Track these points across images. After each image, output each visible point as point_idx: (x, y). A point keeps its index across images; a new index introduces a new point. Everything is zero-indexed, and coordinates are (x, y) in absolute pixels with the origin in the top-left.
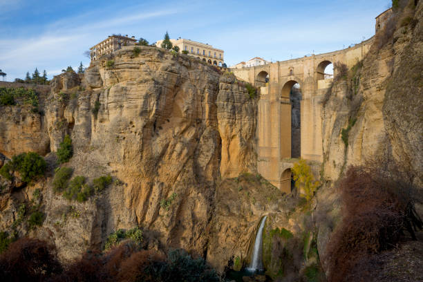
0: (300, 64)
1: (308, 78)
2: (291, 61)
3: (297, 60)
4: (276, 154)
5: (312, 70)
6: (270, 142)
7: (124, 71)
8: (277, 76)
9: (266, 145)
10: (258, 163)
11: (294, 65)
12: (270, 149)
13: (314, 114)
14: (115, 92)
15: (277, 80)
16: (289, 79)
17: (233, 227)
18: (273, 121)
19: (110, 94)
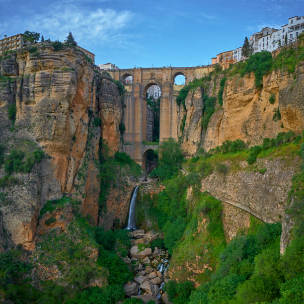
0: (160, 72)
1: (166, 82)
2: (153, 69)
3: (157, 69)
4: (139, 139)
5: (169, 77)
6: (134, 129)
7: (50, 61)
8: (140, 79)
9: (131, 132)
10: (124, 146)
11: (155, 72)
12: (134, 135)
13: (171, 108)
14: (42, 78)
15: (140, 82)
16: (150, 81)
17: (116, 196)
18: (136, 113)
19: (36, 80)
